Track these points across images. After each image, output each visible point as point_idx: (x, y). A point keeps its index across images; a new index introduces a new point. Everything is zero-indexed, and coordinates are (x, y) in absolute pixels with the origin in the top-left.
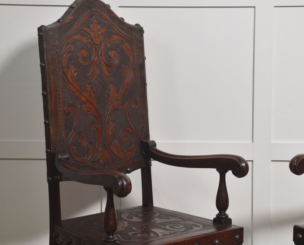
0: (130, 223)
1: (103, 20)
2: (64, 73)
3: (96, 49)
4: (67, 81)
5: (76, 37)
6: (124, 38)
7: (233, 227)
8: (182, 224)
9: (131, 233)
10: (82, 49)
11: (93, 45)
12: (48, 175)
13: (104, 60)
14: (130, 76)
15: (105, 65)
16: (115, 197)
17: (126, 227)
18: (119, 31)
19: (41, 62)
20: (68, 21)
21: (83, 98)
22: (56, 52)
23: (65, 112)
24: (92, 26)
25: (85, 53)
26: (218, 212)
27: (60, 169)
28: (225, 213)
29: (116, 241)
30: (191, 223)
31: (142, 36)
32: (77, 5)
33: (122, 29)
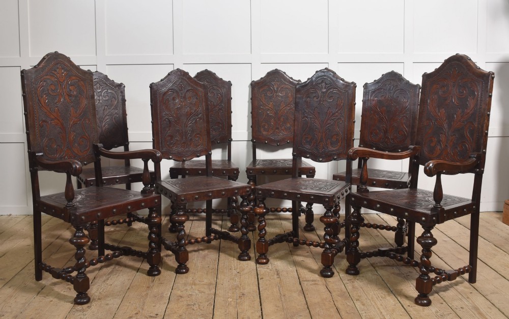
0: (86, 196)
1: (65, 67)
2: (39, 100)
3: (61, 85)
4: (41, 105)
5: (47, 77)
6: (79, 78)
10: (51, 84)
11: (58, 82)
12: (30, 167)
13: (66, 92)
14: (84, 102)
15: (67, 95)
18: (77, 74)
19: (23, 93)
20: (42, 66)
21: (53, 117)
22: (34, 86)
23: (40, 125)
24: (58, 70)
25: (53, 88)
28: (148, 186)
29: (74, 206)
31: (92, 78)
32: (47, 57)
33: (79, 73)
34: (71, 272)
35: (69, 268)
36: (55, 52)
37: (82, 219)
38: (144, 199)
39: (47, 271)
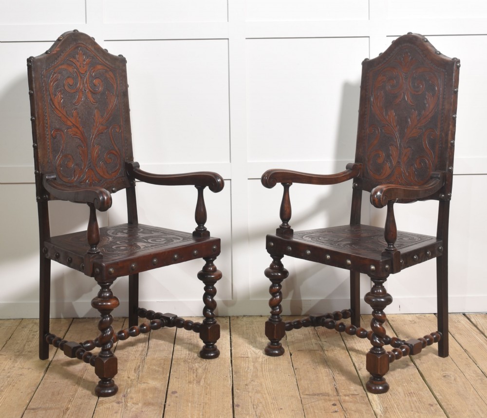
0: (114, 238)
1: (88, 51)
2: (51, 99)
3: (81, 77)
4: (54, 107)
5: (63, 67)
6: (107, 67)
7: (211, 239)
8: (164, 238)
9: (115, 246)
10: (68, 77)
11: (78, 73)
12: (37, 195)
13: (89, 87)
14: (114, 102)
15: (89, 92)
16: (97, 211)
17: (111, 242)
18: (103, 61)
19: (30, 90)
20: (55, 52)
21: (69, 123)
22: (44, 80)
23: (52, 135)
24: (77, 56)
25: (71, 82)
26: (197, 226)
27: (48, 188)
28: (203, 226)
29: (99, 252)
30: (172, 236)
31: (125, 66)
32: (64, 38)
33: (106, 59)
34: (92, 348)
35: (87, 342)
36: (74, 31)
37: (110, 273)
38: (198, 245)
39: (56, 345)
